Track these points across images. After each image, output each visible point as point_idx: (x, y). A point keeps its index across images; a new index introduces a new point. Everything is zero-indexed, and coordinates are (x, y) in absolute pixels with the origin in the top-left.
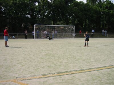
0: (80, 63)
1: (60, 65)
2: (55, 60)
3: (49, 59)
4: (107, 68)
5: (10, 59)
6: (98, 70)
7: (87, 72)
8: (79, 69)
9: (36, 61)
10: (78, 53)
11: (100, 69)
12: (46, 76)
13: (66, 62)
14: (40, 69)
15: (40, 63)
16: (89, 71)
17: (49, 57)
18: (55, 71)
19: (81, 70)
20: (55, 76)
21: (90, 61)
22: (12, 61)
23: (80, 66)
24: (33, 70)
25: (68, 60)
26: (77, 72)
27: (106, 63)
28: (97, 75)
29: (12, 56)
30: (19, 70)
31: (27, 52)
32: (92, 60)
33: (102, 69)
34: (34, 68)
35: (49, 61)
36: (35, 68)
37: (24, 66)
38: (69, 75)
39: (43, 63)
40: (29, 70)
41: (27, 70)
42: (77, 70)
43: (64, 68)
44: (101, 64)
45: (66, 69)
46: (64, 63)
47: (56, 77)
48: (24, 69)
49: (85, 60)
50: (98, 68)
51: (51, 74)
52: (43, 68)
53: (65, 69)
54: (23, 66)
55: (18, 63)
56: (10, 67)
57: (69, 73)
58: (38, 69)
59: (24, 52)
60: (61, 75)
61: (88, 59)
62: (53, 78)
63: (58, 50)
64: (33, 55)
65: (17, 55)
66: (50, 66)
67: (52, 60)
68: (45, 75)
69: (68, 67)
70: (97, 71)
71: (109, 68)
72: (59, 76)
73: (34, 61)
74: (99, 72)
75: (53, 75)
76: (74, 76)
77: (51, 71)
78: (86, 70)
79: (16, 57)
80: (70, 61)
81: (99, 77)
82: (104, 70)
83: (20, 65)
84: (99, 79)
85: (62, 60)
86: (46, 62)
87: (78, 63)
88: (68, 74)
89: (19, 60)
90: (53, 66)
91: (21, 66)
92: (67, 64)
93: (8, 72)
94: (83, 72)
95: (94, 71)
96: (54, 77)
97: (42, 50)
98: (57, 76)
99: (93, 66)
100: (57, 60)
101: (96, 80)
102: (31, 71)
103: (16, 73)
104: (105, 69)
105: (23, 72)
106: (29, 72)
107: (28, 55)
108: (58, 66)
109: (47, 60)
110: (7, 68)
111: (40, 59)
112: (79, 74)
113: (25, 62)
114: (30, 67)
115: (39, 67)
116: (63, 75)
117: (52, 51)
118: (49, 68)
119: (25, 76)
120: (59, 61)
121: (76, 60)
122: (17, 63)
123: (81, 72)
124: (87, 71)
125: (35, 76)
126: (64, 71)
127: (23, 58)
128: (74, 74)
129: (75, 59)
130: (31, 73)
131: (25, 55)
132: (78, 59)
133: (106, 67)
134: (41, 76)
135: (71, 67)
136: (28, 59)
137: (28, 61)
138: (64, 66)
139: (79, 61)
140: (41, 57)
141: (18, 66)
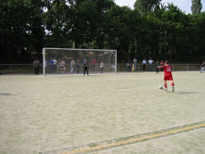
0: (149, 118)
2: (100, 115)
3: (88, 113)
4: (199, 126)
5: (11, 115)
6: (186, 131)
7: (170, 136)
8: (151, 129)
9: (64, 118)
10: (134, 99)
11: (188, 128)
12: (96, 148)
13: (122, 118)
14: (80, 134)
15: (73, 121)
16: (171, 132)
17: (86, 109)
18: (109, 136)
19: (157, 132)
20: (115, 146)
21: (163, 114)
22: (16, 120)
23: (151, 125)
24: (67, 135)
25: (123, 114)
26: (151, 137)
27: (193, 117)
28: (189, 140)
29: (13, 110)
30: (38, 137)
31: (38, 100)
32: (166, 113)
33: (192, 129)
34: (65, 131)
35: (90, 117)
36: (69, 132)
37: (46, 129)
38: (140, 143)
39: (79, 120)
40: (58, 136)
41: (54, 137)
42: (148, 133)
43: (124, 129)
44: (185, 118)
45: (128, 131)
46: (118, 120)
47: (117, 148)
48: (47, 134)
49: (153, 113)
50: (184, 127)
51: (106, 143)
52: (83, 130)
53: (126, 131)
54: (42, 128)
55: (31, 123)
56: (17, 131)
57: (137, 139)
58: (75, 134)
59: (33, 101)
60: (124, 145)
61: (158, 110)
62: (113, 151)
63: (96, 95)
64: (55, 107)
65: (22, 106)
66: (96, 126)
67: (93, 115)
68: (94, 145)
69: (129, 127)
70: (184, 133)
71: (202, 125)
72: (121, 145)
73: (60, 118)
74: (191, 135)
75: (111, 145)
76: (149, 145)
77: (101, 136)
78: (165, 131)
79: (21, 110)
80: (129, 115)
81: (196, 145)
82: (197, 130)
83: (37, 127)
84: (196, 148)
85: (112, 113)
86: (84, 118)
88: (137, 142)
89: (30, 117)
90: (101, 126)
91: (38, 129)
92: (126, 122)
93: (17, 142)
94: (162, 136)
95: (180, 132)
96: (113, 149)
97: (67, 96)
98: (118, 146)
99: (173, 123)
100: (102, 114)
101: (193, 150)
102: (62, 138)
103: (36, 145)
104: (198, 128)
105: (47, 141)
106: (61, 140)
107: (45, 106)
108: (111, 126)
109: (85, 115)
110: (11, 135)
111: (70, 114)
112: (156, 139)
113: (44, 120)
114: (59, 130)
115: (76, 130)
116: (128, 144)
117: (87, 98)
118: (95, 130)
119: (55, 148)
120: (107, 117)
121: (137, 112)
122: (28, 122)
123: (159, 137)
124: (167, 133)
125: (76, 147)
126: (126, 135)
127: (36, 112)
128: (147, 140)
129: (135, 111)
130: (65, 142)
131: (38, 105)
132: (141, 111)
134: (89, 148)
135: (135, 127)
136: (47, 115)
137: (50, 119)
138: (122, 126)
139: (145, 115)
140: (71, 110)
141: (34, 128)
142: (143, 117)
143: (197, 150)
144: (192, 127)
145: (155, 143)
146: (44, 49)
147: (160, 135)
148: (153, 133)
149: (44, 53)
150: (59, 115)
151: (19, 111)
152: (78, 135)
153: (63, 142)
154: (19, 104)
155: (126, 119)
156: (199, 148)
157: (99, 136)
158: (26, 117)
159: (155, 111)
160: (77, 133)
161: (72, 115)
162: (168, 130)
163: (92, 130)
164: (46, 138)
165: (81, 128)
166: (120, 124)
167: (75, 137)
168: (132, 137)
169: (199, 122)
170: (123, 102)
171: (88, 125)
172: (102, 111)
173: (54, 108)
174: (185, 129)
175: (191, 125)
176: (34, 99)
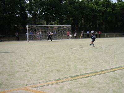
0: (90, 65)
1: (69, 69)
2: (61, 63)
3: (55, 62)
5: (9, 64)
6: (112, 71)
7: (103, 74)
8: (91, 71)
10: (82, 54)
11: (113, 70)
12: (59, 81)
13: (74, 65)
15: (46, 67)
16: (103, 72)
17: (53, 60)
18: (67, 75)
19: (95, 72)
20: (70, 80)
21: (99, 62)
22: (12, 67)
23: (91, 69)
24: (42, 75)
25: (75, 62)
26: (91, 75)
27: (117, 63)
28: (114, 77)
29: (10, 61)
30: (25, 76)
31: (25, 55)
32: (101, 62)
33: (116, 71)
34: (41, 72)
35: (55, 65)
36: (43, 73)
39: (49, 66)
40: (37, 75)
41: (35, 76)
42: (90, 73)
43: (76, 71)
44: (112, 64)
46: (72, 66)
51: (65, 79)
53: (77, 72)
54: (28, 71)
55: (21, 69)
56: (13, 73)
57: (83, 76)
59: (22, 56)
60: (75, 79)
61: (96, 60)
62: (69, 83)
63: (59, 52)
65: (16, 59)
66: (59, 69)
67: (57, 63)
68: (58, 80)
69: (78, 70)
70: (111, 73)
71: (122, 68)
72: (74, 80)
73: (38, 65)
74: (115, 74)
75: (68, 80)
76: (90, 80)
77: (62, 75)
78: (100, 71)
79: (15, 61)
80: (78, 63)
81: (118, 79)
82: (119, 71)
83: (24, 71)
84: (117, 81)
85: (69, 62)
86: (52, 65)
87: (88, 65)
88: (83, 78)
89: (20, 65)
90: (62, 69)
91: (25, 72)
93: (13, 79)
95: (109, 72)
97: (42, 53)
98: (72, 80)
99: (105, 67)
100: (63, 63)
101: (116, 82)
102: (39, 76)
103: (24, 80)
104: (119, 70)
105: (30, 78)
106: (38, 77)
107: (29, 59)
108: (68, 70)
109: (53, 63)
110: (10, 75)
111: (44, 63)
112: (95, 76)
113: (29, 66)
114: (37, 72)
115: (47, 72)
116: (78, 79)
117: (53, 54)
119: (36, 82)
120: (66, 64)
121: (83, 62)
123: (96, 75)
124: (101, 73)
125: (47, 81)
126: (76, 74)
127: (24, 62)
128: (89, 77)
129: (82, 61)
130: (41, 79)
131: (25, 59)
133: (118, 67)
134: (55, 82)
135: (82, 70)
136: (30, 64)
137: (32, 66)
138: (75, 69)
139: (88, 63)
140: (44, 61)
141: (22, 71)
142: (87, 64)
143: (119, 82)
144: (115, 70)
145: (94, 78)
146: (27, 26)
147: (97, 74)
148: (93, 73)
149: (27, 28)
150: (37, 64)
151: (13, 62)
152: (48, 74)
153: (40, 78)
154: (13, 58)
155: (77, 65)
156: (119, 81)
157: (61, 75)
158: (18, 65)
159: (94, 60)
160: (48, 73)
161: (45, 64)
162: (102, 71)
163: (57, 72)
164: (30, 76)
165: (51, 71)
166: (73, 68)
167: (47, 76)
168: (80, 75)
169: (120, 67)
170: (75, 56)
171: (54, 69)
172: (63, 61)
173: (34, 60)
174: (112, 70)
175: (116, 68)
176: (22, 55)
